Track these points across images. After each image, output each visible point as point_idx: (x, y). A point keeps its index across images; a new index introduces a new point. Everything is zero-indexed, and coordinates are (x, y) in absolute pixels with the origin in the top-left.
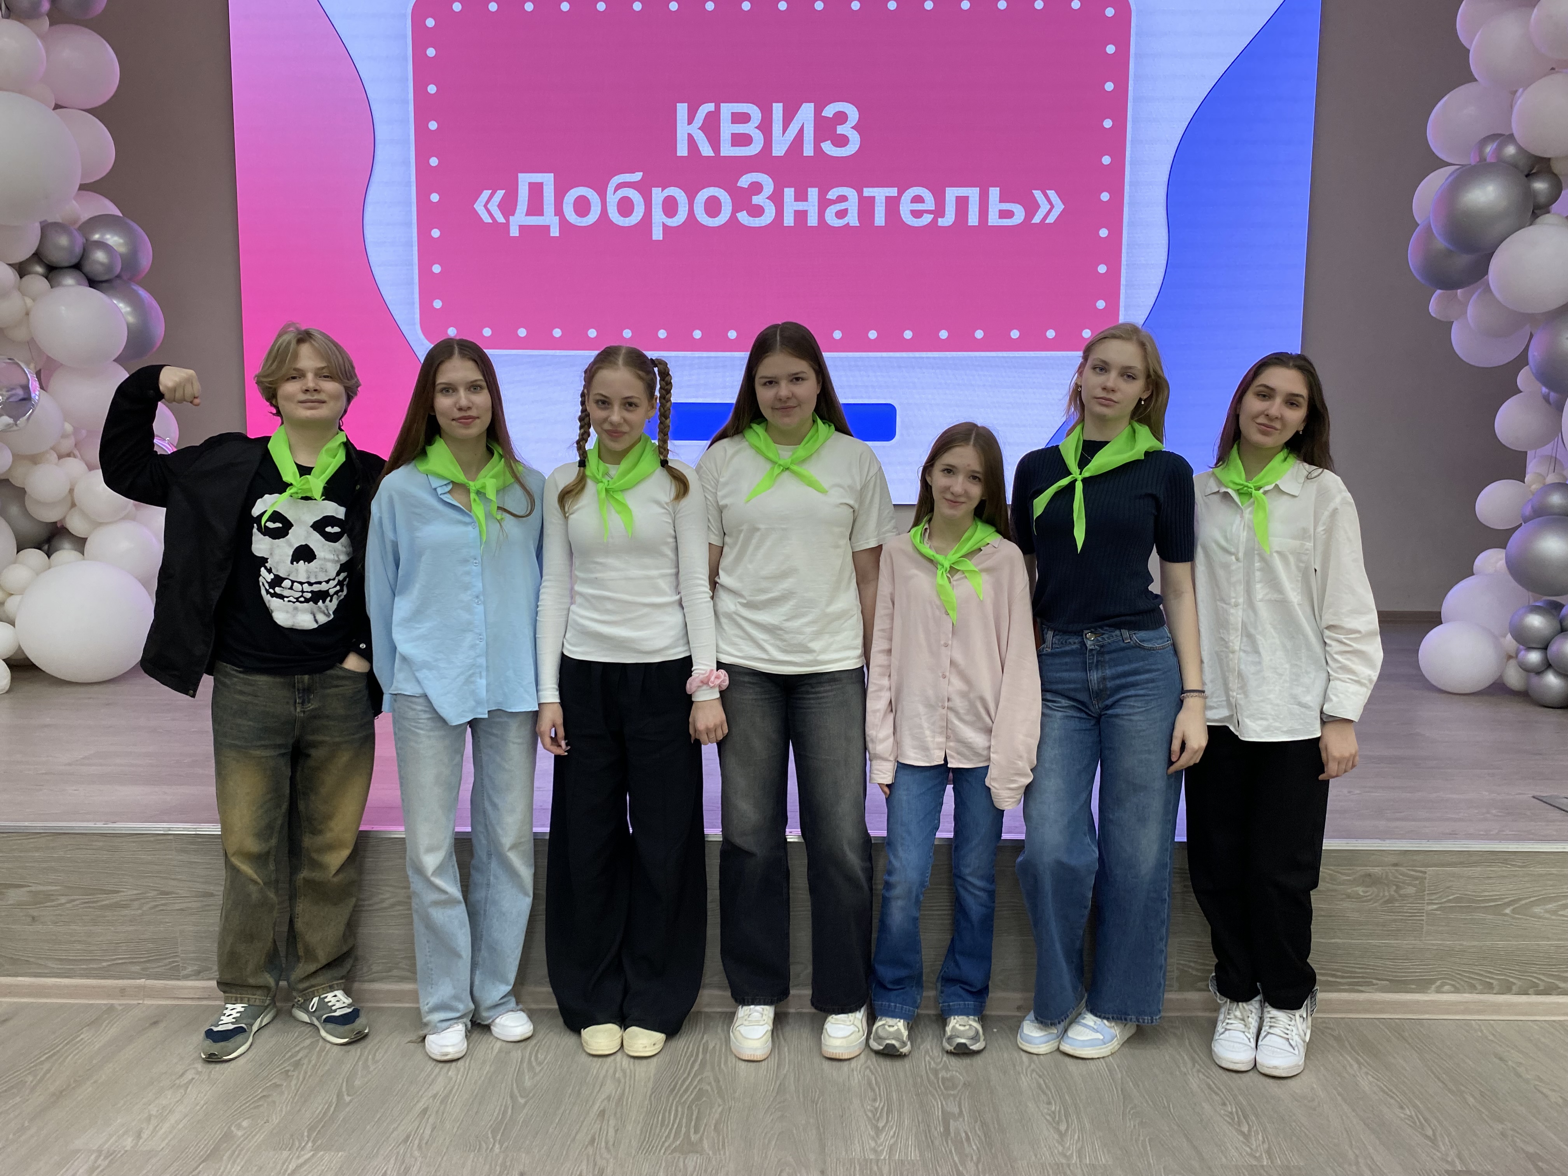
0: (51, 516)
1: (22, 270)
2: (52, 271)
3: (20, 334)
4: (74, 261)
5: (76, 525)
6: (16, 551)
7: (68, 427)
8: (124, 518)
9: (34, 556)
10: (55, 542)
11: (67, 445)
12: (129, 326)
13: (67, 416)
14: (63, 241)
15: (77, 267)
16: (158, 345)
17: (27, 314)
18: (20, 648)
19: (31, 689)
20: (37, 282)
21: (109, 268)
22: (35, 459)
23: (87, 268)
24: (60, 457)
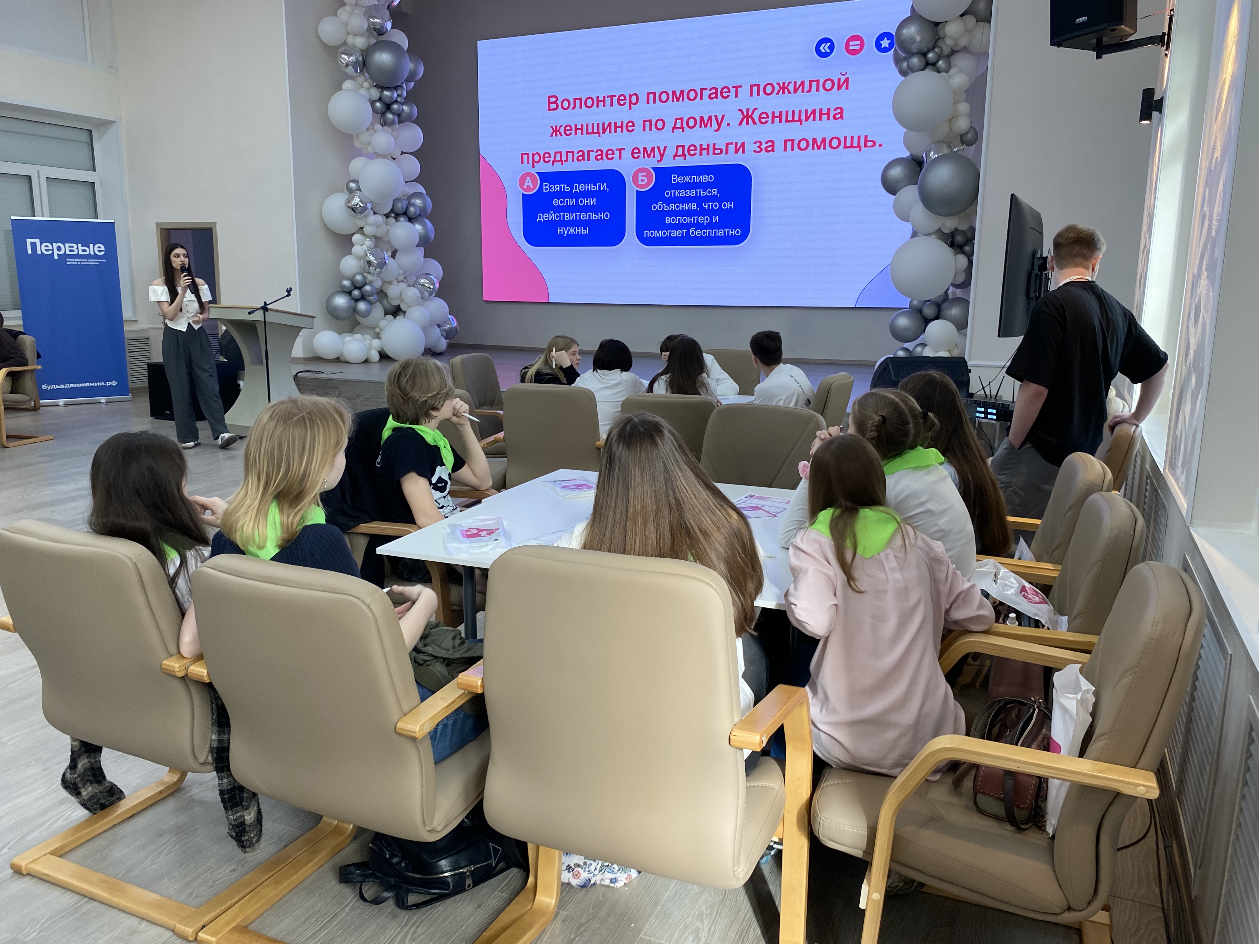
0: (396, 303)
1: (387, 216)
2: (397, 216)
3: (386, 239)
4: (404, 211)
5: (403, 307)
6: (384, 315)
7: (401, 272)
8: (417, 305)
9: (390, 317)
10: (398, 313)
11: (401, 278)
12: (420, 234)
13: (400, 267)
14: (400, 205)
15: (405, 213)
16: (432, 240)
17: (388, 231)
18: (383, 349)
19: (386, 362)
20: (392, 220)
21: (415, 213)
22: (390, 283)
23: (408, 213)
24: (398, 282)
